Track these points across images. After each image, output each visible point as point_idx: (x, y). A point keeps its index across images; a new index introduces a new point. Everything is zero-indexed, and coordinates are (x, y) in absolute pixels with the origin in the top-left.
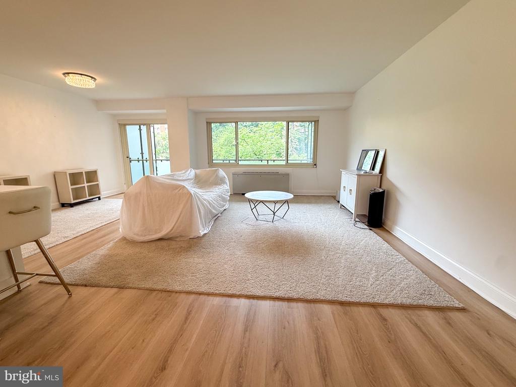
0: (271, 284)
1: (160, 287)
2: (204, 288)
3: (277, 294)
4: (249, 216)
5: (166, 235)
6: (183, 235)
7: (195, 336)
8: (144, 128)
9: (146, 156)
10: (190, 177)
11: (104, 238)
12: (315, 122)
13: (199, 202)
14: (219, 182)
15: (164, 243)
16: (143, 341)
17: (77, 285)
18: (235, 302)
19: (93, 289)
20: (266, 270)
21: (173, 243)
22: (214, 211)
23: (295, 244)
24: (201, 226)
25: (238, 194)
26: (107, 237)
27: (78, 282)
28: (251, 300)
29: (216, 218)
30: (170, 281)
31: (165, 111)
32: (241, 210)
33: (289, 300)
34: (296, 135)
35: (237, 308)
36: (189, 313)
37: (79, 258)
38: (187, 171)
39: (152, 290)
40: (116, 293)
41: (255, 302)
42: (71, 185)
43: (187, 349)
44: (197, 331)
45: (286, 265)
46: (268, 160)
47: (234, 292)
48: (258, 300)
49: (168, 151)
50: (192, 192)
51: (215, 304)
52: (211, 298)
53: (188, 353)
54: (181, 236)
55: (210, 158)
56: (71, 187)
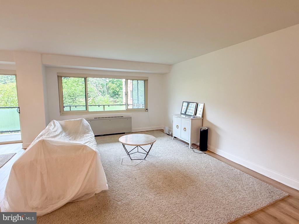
5: (72, 198)
6: (89, 193)
12: (145, 80)
55: (62, 107)
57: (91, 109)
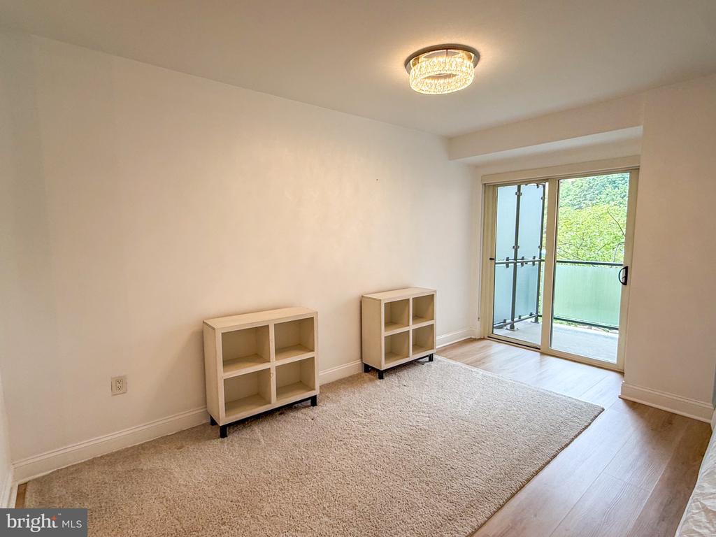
42: (386, 328)
56: (385, 333)
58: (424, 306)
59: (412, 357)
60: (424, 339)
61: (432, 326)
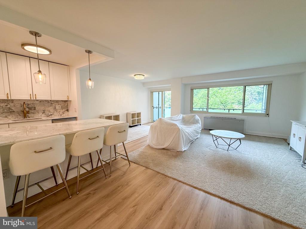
0: (220, 189)
1: (162, 172)
2: (181, 179)
3: (224, 196)
4: (212, 144)
5: (166, 147)
6: (174, 149)
7: (175, 201)
8: (160, 93)
9: (160, 105)
10: (180, 119)
11: (141, 144)
12: (268, 85)
13: (183, 134)
14: (196, 122)
15: (165, 151)
16: (154, 194)
17: (132, 162)
18: (197, 191)
19: (137, 165)
20: (218, 180)
21: (169, 152)
22: (191, 138)
23: (242, 169)
24: (183, 146)
25: (207, 129)
26: (142, 143)
27: (133, 161)
28: (207, 194)
29: (192, 142)
30: (166, 171)
31: (171, 85)
32: (207, 140)
33: (231, 202)
34: (256, 90)
35: (198, 195)
36: (173, 189)
37: (133, 151)
38: (179, 115)
39: (159, 173)
40: (145, 169)
41: (209, 196)
42: (132, 118)
43: (171, 205)
44: (177, 199)
45: (232, 180)
46: (229, 109)
47: (197, 186)
48: (211, 195)
49: (170, 101)
50: (180, 128)
51: (187, 188)
52: (185, 185)
53: (171, 207)
54: (173, 149)
55: (192, 108)
56: (132, 119)
57: (210, 111)
58: (139, 115)
59: (137, 124)
60: (139, 121)
61: (140, 119)
